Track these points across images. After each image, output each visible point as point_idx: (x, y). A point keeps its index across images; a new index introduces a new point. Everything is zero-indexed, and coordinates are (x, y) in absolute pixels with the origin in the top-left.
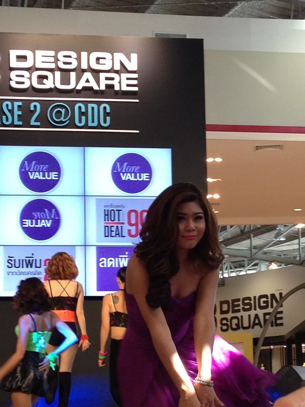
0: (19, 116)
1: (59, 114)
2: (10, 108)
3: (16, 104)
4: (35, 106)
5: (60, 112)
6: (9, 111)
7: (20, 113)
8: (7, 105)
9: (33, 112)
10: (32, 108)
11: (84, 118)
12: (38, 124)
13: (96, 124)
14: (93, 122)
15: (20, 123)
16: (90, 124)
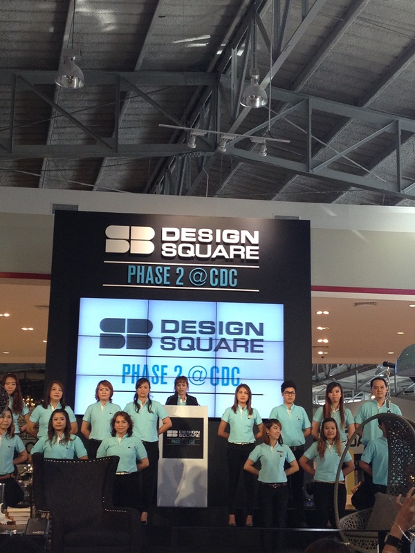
0: (167, 277)
1: (198, 276)
2: (161, 271)
3: (166, 268)
4: (180, 270)
5: (199, 275)
6: (160, 273)
7: (168, 275)
8: (159, 269)
9: (179, 275)
10: (178, 272)
11: (217, 280)
12: (182, 284)
13: (226, 285)
14: (224, 283)
15: (169, 283)
16: (222, 285)
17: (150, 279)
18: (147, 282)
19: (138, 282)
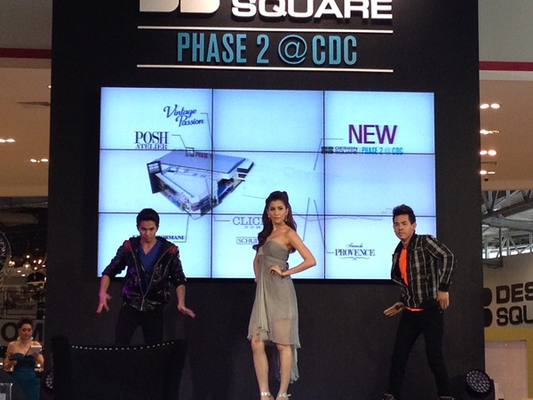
11: (323, 54)
12: (267, 61)
13: (338, 61)
14: (335, 58)
15: (244, 61)
16: (332, 62)
17: (213, 55)
18: (209, 60)
19: (194, 59)
